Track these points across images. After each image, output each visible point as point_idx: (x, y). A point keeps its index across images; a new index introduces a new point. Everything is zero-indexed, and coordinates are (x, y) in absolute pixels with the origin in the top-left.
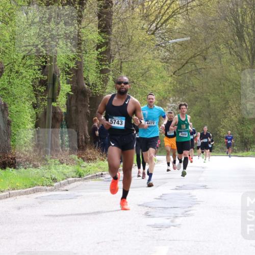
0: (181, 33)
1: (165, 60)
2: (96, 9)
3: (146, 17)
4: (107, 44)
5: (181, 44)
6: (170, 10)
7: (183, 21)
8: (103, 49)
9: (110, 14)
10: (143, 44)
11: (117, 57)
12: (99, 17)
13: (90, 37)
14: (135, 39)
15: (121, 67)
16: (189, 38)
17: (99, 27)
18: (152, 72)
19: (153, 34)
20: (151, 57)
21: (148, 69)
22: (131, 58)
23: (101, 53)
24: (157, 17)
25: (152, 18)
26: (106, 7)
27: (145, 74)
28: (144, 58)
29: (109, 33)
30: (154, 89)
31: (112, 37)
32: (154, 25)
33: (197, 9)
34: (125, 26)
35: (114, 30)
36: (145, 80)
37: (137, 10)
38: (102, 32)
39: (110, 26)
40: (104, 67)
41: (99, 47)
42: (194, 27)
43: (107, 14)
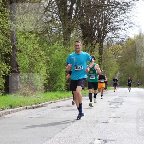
0: (121, 55)
1: (117, 62)
2: (98, 48)
3: (112, 50)
4: (101, 57)
5: (121, 58)
6: (118, 49)
7: (122, 51)
8: (100, 59)
9: (102, 50)
10: (111, 57)
11: (104, 61)
12: (99, 50)
13: (97, 56)
14: (109, 56)
15: (105, 64)
16: (123, 56)
17: (99, 53)
18: (113, 65)
19: (114, 55)
20: (113, 61)
21: (112, 64)
22: (108, 61)
23: (99, 60)
24: (115, 50)
25: (114, 50)
26: (101, 48)
27: (111, 66)
28: (111, 61)
29: (102, 55)
30: (114, 69)
31: (102, 56)
32: (114, 52)
33: (126, 48)
34: (106, 53)
35: (103, 54)
36: (111, 67)
37: (110, 48)
38: (100, 54)
39: (102, 53)
40: (100, 64)
41: (99, 58)
42: (125, 53)
43: (101, 49)
